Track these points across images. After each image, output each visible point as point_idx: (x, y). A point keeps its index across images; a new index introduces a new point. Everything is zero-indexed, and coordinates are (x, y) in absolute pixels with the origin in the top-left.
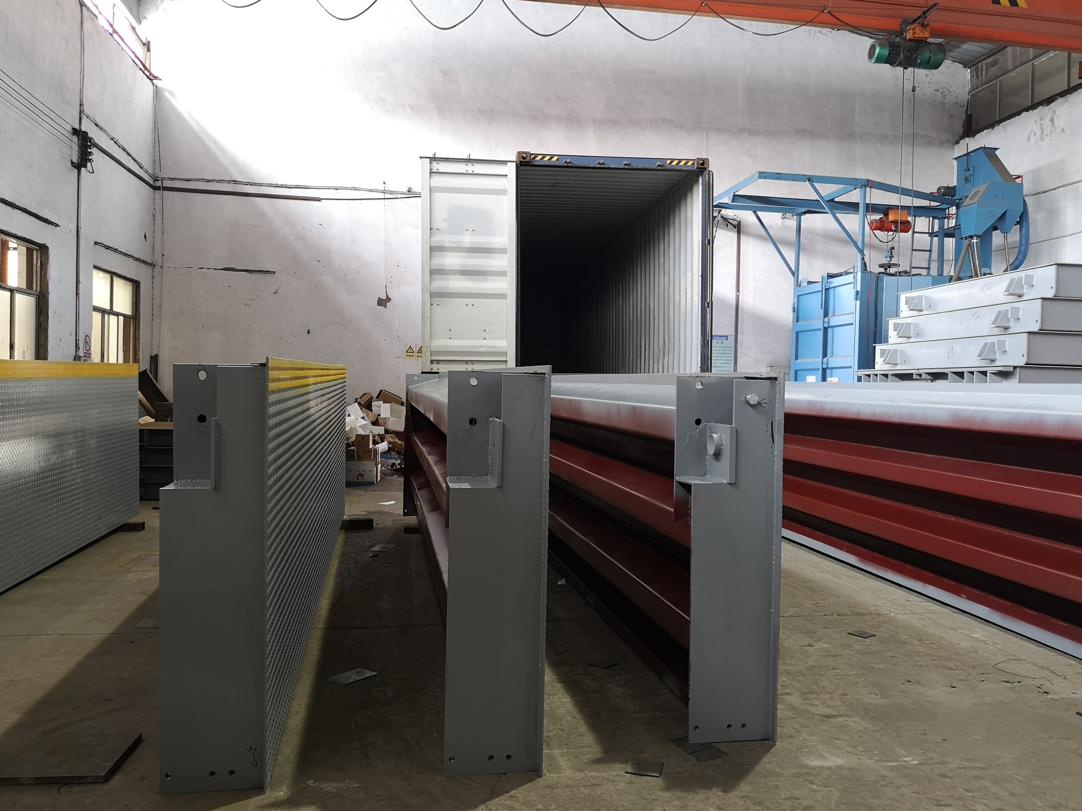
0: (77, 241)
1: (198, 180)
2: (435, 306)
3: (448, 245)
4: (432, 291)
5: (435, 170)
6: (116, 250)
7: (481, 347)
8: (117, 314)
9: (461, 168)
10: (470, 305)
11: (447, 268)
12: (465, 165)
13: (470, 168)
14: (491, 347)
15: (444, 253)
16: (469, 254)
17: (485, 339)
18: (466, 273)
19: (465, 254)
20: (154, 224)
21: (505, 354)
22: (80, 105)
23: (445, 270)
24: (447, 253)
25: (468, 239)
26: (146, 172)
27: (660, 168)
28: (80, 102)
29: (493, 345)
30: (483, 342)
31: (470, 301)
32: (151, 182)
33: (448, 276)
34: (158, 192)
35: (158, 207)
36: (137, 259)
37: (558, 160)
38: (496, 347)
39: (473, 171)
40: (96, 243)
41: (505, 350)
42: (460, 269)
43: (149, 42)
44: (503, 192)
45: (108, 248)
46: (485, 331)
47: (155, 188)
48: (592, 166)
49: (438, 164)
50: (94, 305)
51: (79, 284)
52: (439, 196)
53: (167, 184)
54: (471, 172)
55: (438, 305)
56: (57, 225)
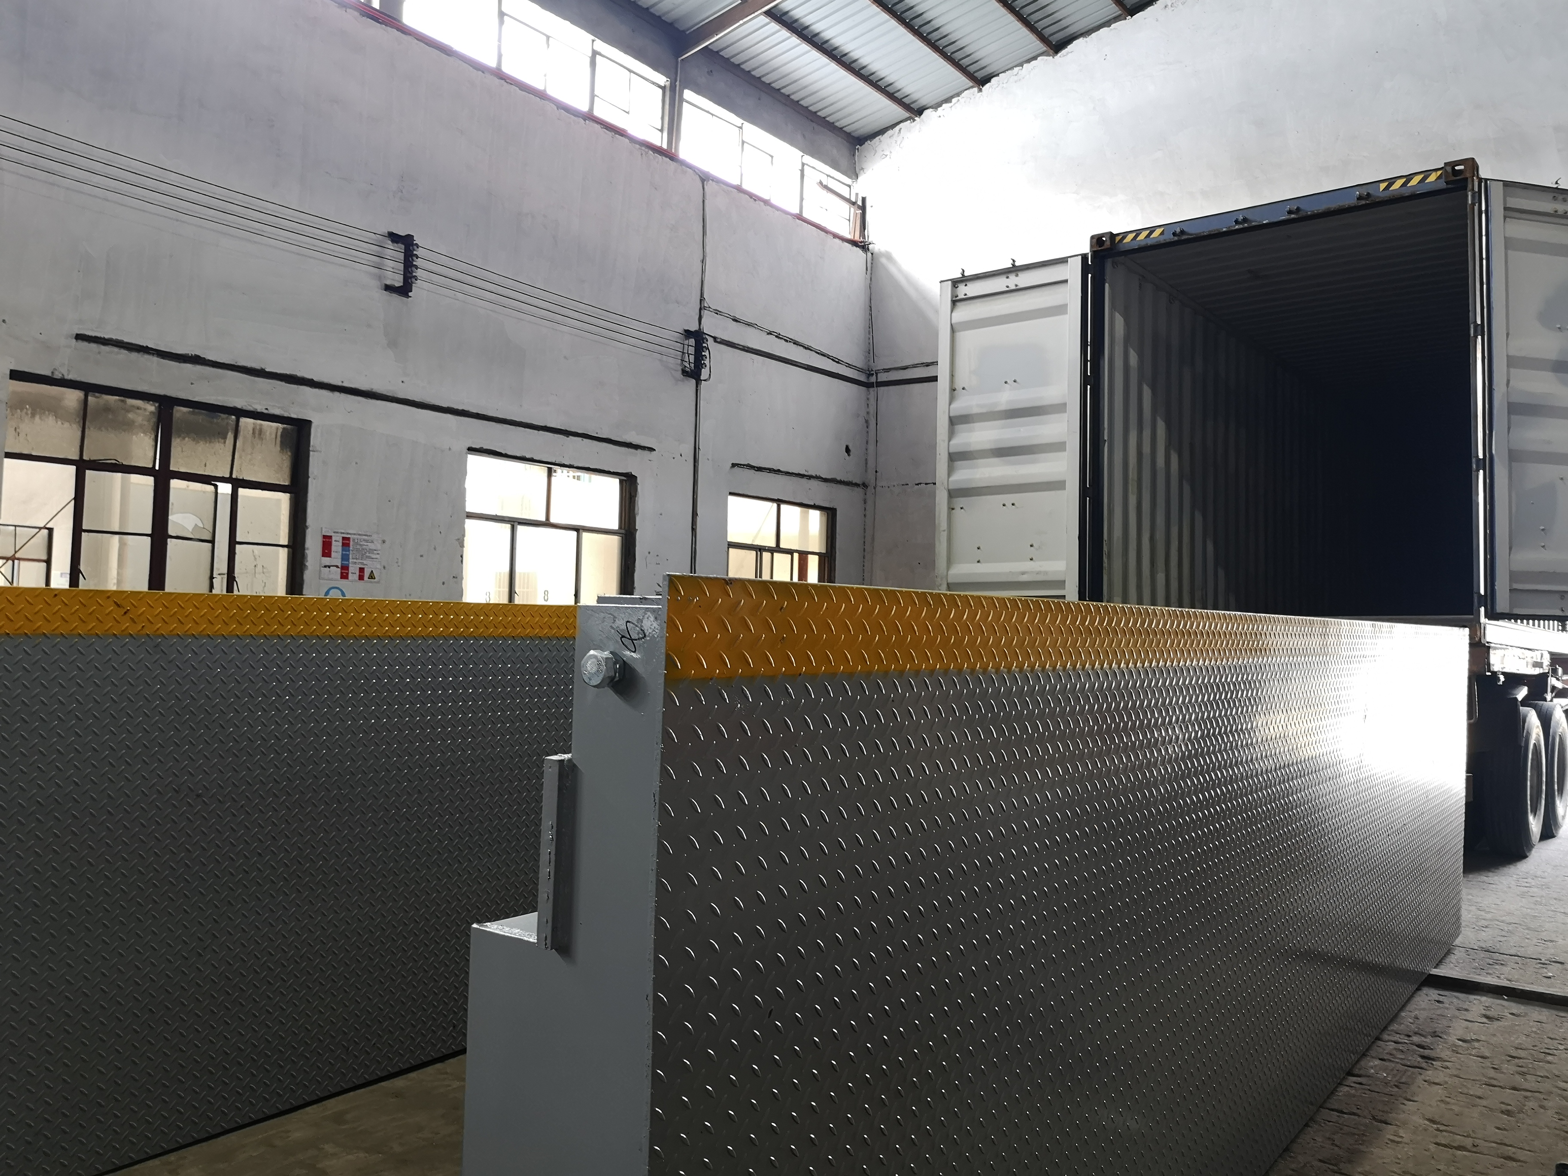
0: (695, 466)
1: (915, 366)
2: (957, 512)
3: (975, 410)
4: (950, 487)
5: (961, 296)
6: (778, 472)
7: (1023, 573)
8: (790, 552)
9: (999, 284)
10: (1009, 505)
11: (973, 448)
12: (1005, 279)
13: (1012, 281)
14: (1038, 573)
15: (972, 425)
16: (1008, 421)
17: (1031, 559)
18: (1002, 452)
19: (1003, 421)
20: (867, 432)
21: (1061, 584)
22: (701, 300)
23: (970, 452)
24: (975, 424)
25: (1006, 398)
26: (849, 366)
27: (1363, 202)
28: (701, 297)
29: (1042, 569)
30: (1028, 566)
31: (1008, 498)
32: (862, 378)
33: (975, 461)
34: (871, 389)
35: (872, 409)
36: (826, 480)
37: (1162, 233)
38: (1046, 573)
39: (1016, 286)
40: (734, 465)
41: (1061, 578)
42: (993, 447)
43: (864, 199)
44: (1060, 310)
45: (760, 469)
46: (1032, 546)
47: (868, 385)
48: (1224, 229)
49: (966, 285)
50: (728, 540)
51: (696, 518)
52: (966, 338)
53: (883, 377)
54: (1013, 287)
55: (961, 508)
56: (651, 449)
